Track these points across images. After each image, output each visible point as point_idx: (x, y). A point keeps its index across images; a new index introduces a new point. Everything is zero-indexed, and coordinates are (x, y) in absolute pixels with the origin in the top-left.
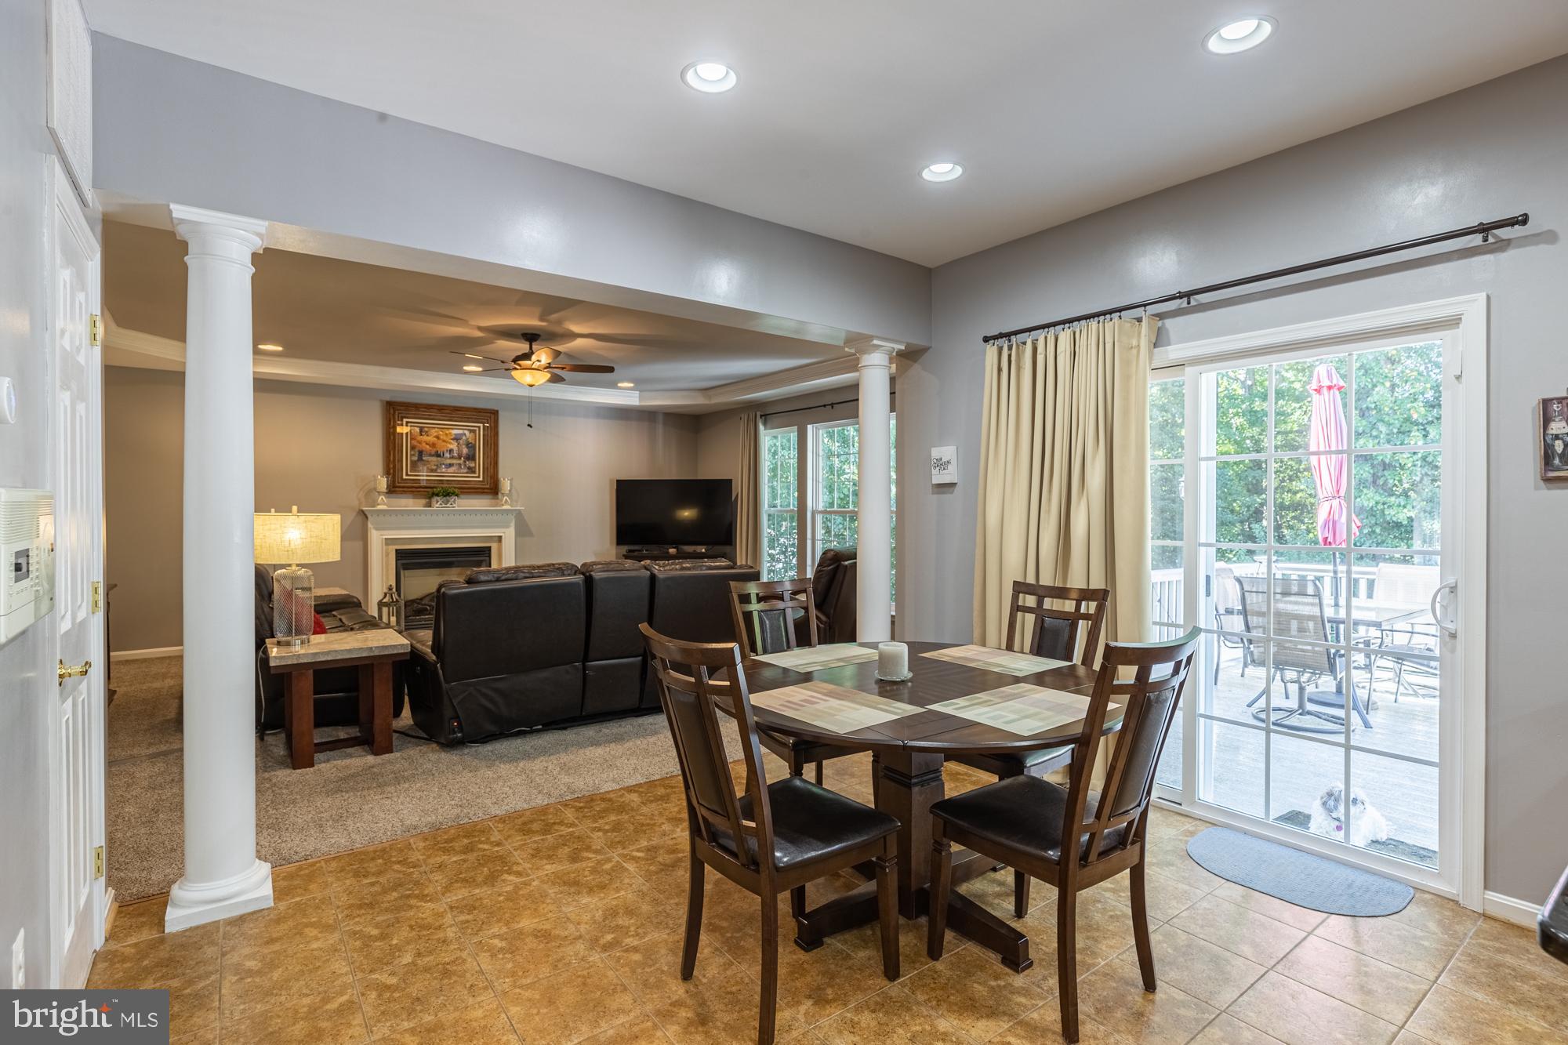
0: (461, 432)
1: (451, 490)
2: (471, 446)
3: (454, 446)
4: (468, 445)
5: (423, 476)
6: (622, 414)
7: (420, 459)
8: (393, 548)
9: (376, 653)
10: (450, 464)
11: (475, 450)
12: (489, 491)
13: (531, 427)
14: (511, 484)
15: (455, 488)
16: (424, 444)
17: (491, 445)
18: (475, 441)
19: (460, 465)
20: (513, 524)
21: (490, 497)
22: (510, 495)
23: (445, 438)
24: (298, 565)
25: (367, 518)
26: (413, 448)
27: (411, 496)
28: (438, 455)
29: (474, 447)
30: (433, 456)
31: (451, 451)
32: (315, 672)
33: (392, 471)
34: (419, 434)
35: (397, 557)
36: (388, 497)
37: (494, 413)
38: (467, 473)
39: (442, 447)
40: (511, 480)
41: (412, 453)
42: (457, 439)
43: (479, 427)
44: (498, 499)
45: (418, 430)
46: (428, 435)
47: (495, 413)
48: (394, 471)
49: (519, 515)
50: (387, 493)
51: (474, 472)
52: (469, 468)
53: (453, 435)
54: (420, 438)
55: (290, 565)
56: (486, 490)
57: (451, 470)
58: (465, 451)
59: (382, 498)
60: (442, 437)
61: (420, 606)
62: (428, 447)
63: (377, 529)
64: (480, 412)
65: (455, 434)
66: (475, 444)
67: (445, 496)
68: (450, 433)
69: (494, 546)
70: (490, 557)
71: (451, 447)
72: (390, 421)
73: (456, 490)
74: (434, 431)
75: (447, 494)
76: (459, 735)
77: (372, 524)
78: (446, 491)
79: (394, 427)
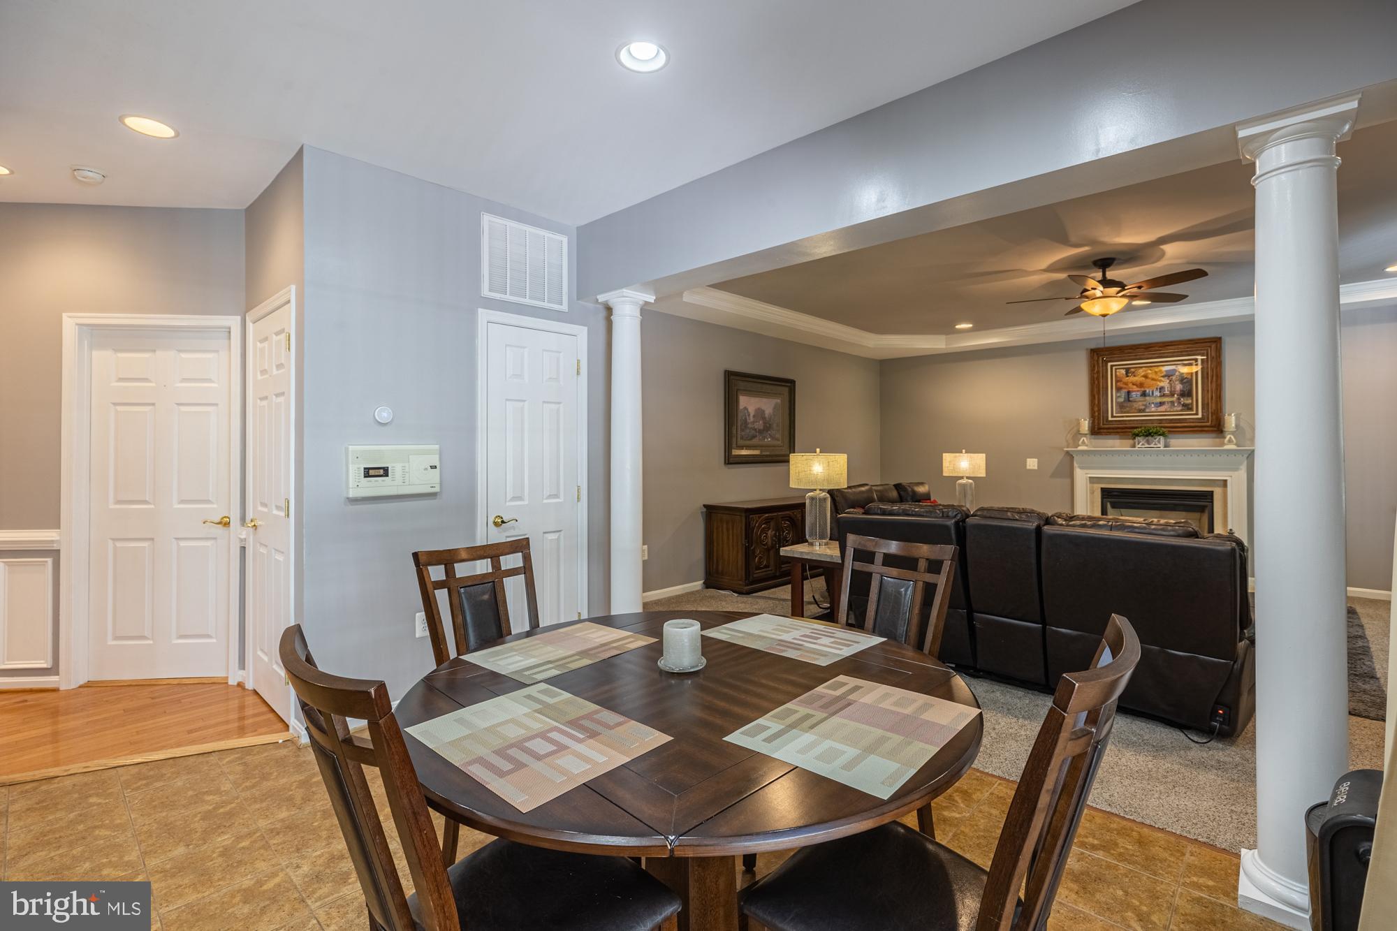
0: (1174, 367)
1: (1156, 430)
2: (1186, 381)
3: (1165, 383)
4: (1183, 380)
5: (1130, 416)
7: (1127, 400)
8: (1098, 487)
10: (1160, 403)
11: (1191, 385)
12: (1211, 429)
14: (1238, 422)
15: (1162, 427)
16: (1131, 385)
17: (1212, 378)
18: (1192, 375)
19: (1172, 403)
20: (1243, 467)
21: (1211, 435)
22: (1237, 432)
23: (1154, 376)
24: (820, 490)
25: (1072, 457)
26: (1119, 390)
27: (1116, 436)
28: (1146, 394)
29: (1190, 382)
30: (1141, 396)
31: (1161, 389)
33: (1096, 414)
34: (1125, 376)
35: (1102, 495)
36: (1091, 439)
37: (1215, 341)
38: (1182, 411)
39: (1150, 386)
40: (1238, 416)
41: (1118, 394)
42: (1168, 375)
43: (1197, 360)
44: (1221, 437)
45: (1123, 371)
46: (1134, 376)
47: (1217, 341)
48: (1099, 414)
50: (1090, 434)
51: (1191, 409)
52: (1184, 405)
53: (1164, 372)
54: (1126, 379)
55: (815, 490)
56: (1207, 428)
57: (1162, 408)
58: (1179, 387)
59: (1085, 440)
60: (1150, 376)
62: (1135, 387)
63: (1081, 468)
64: (1196, 343)
65: (1167, 371)
66: (1192, 379)
67: (1148, 436)
68: (1161, 370)
69: (1216, 491)
70: (1211, 501)
71: (1161, 384)
72: (1095, 366)
73: (1163, 430)
74: (1141, 370)
75: (1150, 434)
77: (1077, 464)
78: (1148, 431)
79: (1098, 372)
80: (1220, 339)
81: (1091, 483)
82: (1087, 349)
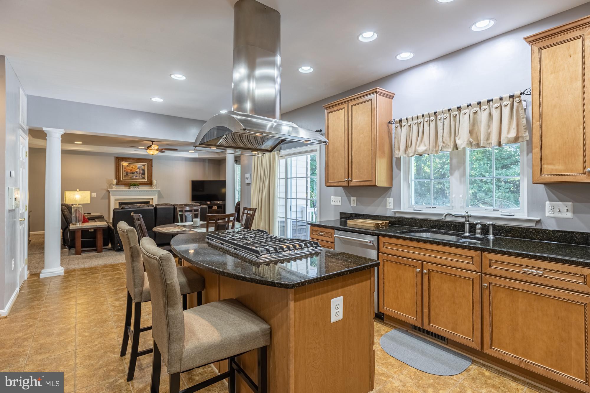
0: (140, 166)
2: (143, 170)
3: (138, 170)
4: (142, 170)
5: (128, 180)
6: (194, 160)
7: (127, 174)
8: (118, 202)
9: (98, 227)
10: (137, 176)
14: (156, 182)
15: (138, 183)
17: (150, 169)
19: (140, 176)
20: (157, 194)
21: (149, 186)
22: (156, 185)
23: (135, 168)
24: (79, 204)
25: (109, 192)
26: (125, 171)
27: (124, 186)
28: (132, 173)
29: (144, 170)
31: (137, 172)
32: (82, 231)
34: (126, 167)
35: (119, 204)
36: (116, 186)
39: (134, 171)
40: (156, 181)
42: (139, 168)
43: (146, 164)
44: (152, 186)
46: (129, 167)
47: (151, 160)
48: (118, 178)
49: (159, 192)
51: (144, 178)
52: (143, 177)
53: (138, 167)
55: (76, 204)
56: (148, 184)
57: (137, 178)
58: (141, 172)
59: (114, 186)
62: (129, 170)
63: (113, 196)
64: (147, 160)
69: (151, 201)
71: (137, 170)
72: (117, 163)
74: (132, 166)
75: (135, 185)
76: (119, 248)
77: (111, 194)
78: (135, 184)
79: (118, 165)
80: (152, 160)
81: (116, 200)
82: (115, 157)
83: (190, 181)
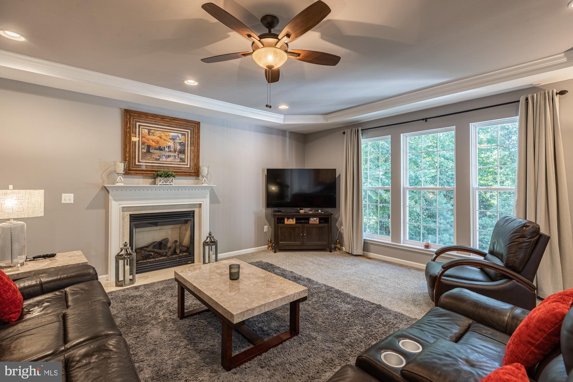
0: (176, 134)
1: (170, 173)
2: (182, 144)
3: (171, 144)
4: (180, 143)
5: (150, 163)
7: (148, 151)
8: (127, 214)
10: (168, 156)
11: (185, 147)
12: (193, 174)
13: (270, 107)
14: (207, 171)
15: (172, 172)
16: (151, 141)
17: (195, 144)
18: (185, 141)
19: (175, 156)
20: (208, 196)
21: (194, 178)
22: (207, 176)
23: (165, 138)
25: (108, 192)
26: (143, 143)
27: (141, 177)
28: (160, 149)
30: (157, 149)
31: (169, 147)
33: (128, 159)
34: (147, 134)
35: (130, 220)
36: (125, 178)
37: (197, 124)
38: (180, 162)
39: (163, 144)
40: (208, 167)
41: (143, 147)
42: (173, 139)
43: (188, 132)
44: (199, 179)
45: (147, 131)
46: (154, 135)
48: (130, 159)
50: (124, 174)
51: (184, 162)
52: (181, 159)
54: (148, 137)
56: (192, 174)
57: (169, 159)
58: (178, 147)
59: (120, 178)
60: (163, 137)
61: (147, 253)
62: (153, 143)
63: (115, 200)
64: (189, 122)
65: (172, 136)
66: (185, 144)
67: (166, 177)
68: (169, 135)
69: (196, 210)
70: (194, 217)
71: (169, 144)
72: (127, 123)
73: (174, 174)
74: (158, 132)
75: (167, 175)
77: (112, 197)
78: (165, 174)
81: (124, 209)
82: (121, 109)
83: (263, 170)
